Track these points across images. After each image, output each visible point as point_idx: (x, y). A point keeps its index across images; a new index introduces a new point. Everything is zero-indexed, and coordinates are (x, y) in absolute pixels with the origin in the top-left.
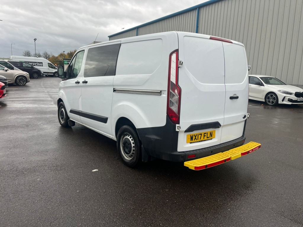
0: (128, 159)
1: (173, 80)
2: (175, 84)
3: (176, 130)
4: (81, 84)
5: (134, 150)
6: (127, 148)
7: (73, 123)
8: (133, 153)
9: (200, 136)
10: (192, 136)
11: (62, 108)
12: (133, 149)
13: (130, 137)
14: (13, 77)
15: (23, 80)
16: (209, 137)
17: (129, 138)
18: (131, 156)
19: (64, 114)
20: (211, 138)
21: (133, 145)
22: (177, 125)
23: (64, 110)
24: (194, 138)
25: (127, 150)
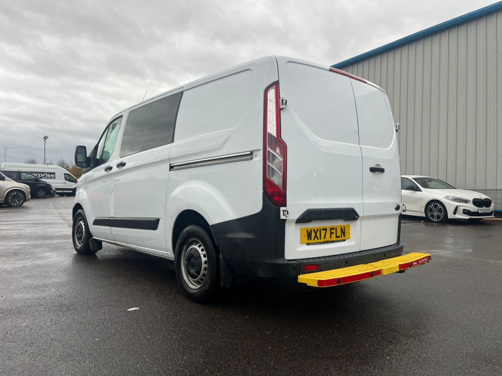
0: (195, 288)
1: (272, 129)
2: (276, 136)
3: (281, 218)
4: (115, 169)
5: (205, 269)
6: (193, 266)
7: (99, 244)
8: (204, 275)
9: (323, 232)
10: (309, 230)
11: (80, 221)
12: (204, 266)
13: (199, 246)
14: (2, 195)
15: (19, 197)
16: (339, 237)
17: (196, 247)
18: (201, 281)
19: (84, 230)
20: (343, 238)
21: (204, 259)
22: (282, 209)
23: (83, 224)
24: (313, 235)
25: (193, 271)
